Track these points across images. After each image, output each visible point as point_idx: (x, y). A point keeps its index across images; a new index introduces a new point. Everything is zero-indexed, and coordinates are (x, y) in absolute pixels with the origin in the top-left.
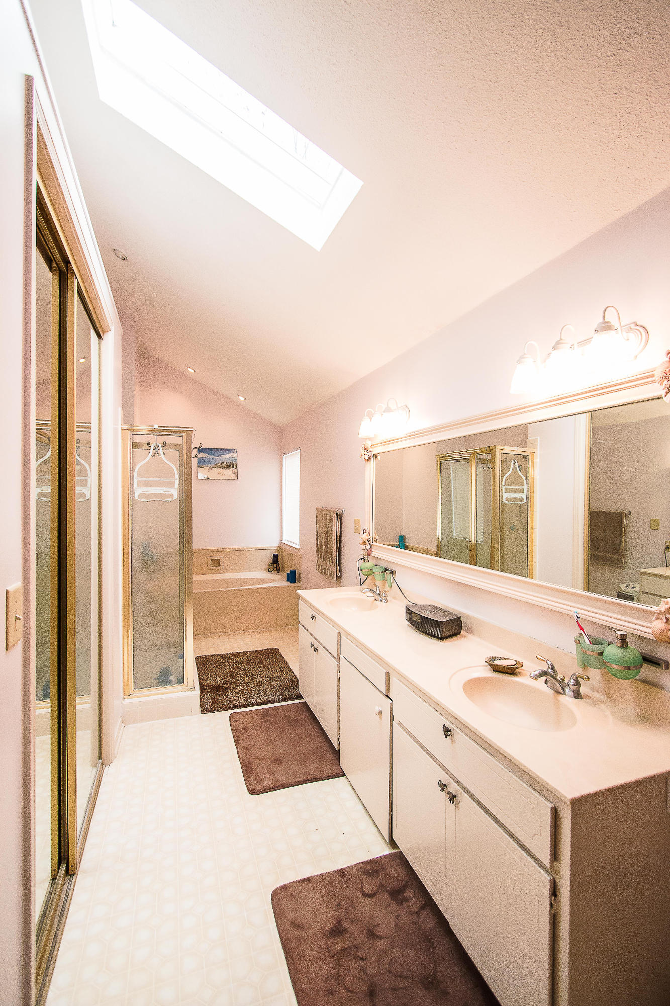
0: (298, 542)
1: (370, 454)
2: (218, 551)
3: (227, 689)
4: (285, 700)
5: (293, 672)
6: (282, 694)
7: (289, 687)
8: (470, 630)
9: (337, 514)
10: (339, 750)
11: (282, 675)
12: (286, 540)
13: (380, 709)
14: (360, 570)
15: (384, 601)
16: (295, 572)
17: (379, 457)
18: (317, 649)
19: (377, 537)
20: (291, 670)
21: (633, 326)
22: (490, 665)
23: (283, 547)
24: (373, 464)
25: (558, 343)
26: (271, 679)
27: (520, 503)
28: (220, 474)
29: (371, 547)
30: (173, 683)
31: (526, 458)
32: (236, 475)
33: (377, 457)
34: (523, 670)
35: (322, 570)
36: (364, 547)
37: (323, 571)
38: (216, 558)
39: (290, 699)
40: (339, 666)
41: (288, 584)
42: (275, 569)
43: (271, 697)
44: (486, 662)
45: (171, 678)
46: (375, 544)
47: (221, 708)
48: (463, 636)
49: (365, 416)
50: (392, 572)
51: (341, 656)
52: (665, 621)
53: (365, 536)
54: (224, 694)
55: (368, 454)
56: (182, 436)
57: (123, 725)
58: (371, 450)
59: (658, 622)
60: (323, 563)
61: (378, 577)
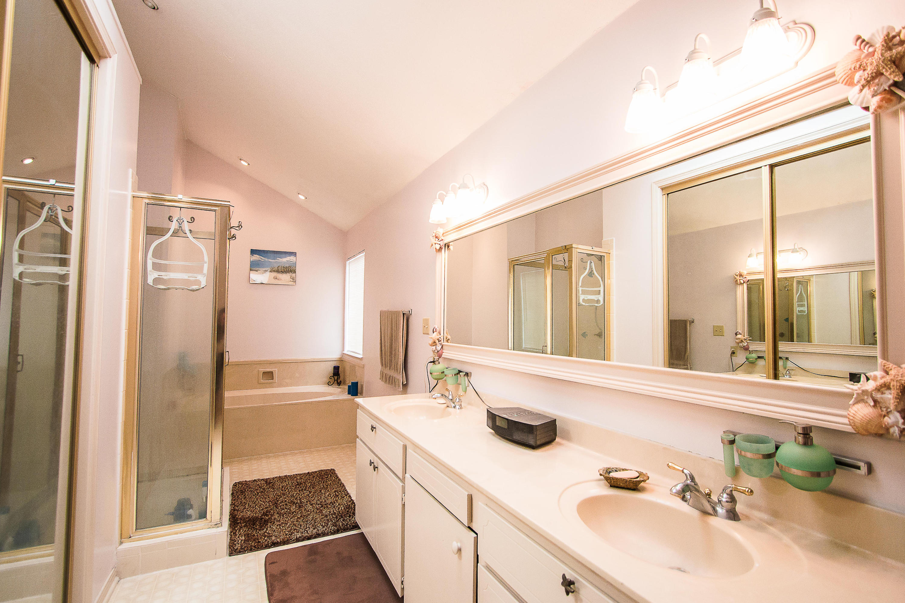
0: (361, 352)
1: (441, 243)
2: (271, 363)
3: (266, 522)
4: (337, 532)
5: (350, 496)
6: (335, 525)
7: (344, 515)
8: (567, 437)
9: (404, 314)
10: (403, 597)
11: (337, 501)
12: (348, 351)
13: (459, 545)
14: (429, 373)
15: (457, 407)
16: (357, 383)
17: (451, 247)
18: (377, 468)
19: (449, 337)
20: (347, 494)
21: (791, 25)
22: (607, 479)
23: (346, 358)
24: (444, 254)
25: (693, 52)
26: (324, 505)
27: (596, 305)
28: (276, 278)
29: (442, 347)
30: (194, 517)
31: (601, 260)
32: (294, 280)
33: (450, 247)
34: (649, 484)
35: (386, 378)
36: (434, 348)
37: (388, 380)
38: (268, 370)
39: (345, 530)
40: (403, 488)
41: (350, 397)
42: (336, 382)
43: (321, 529)
44: (601, 475)
45: (190, 512)
46: (446, 343)
47: (255, 547)
48: (559, 444)
49: (436, 198)
50: (467, 374)
51: (407, 475)
52: (872, 404)
53: (435, 336)
54: (261, 528)
55: (439, 243)
56: (215, 211)
57: (117, 579)
58: (443, 238)
59: (860, 406)
60: (388, 371)
61: (450, 381)
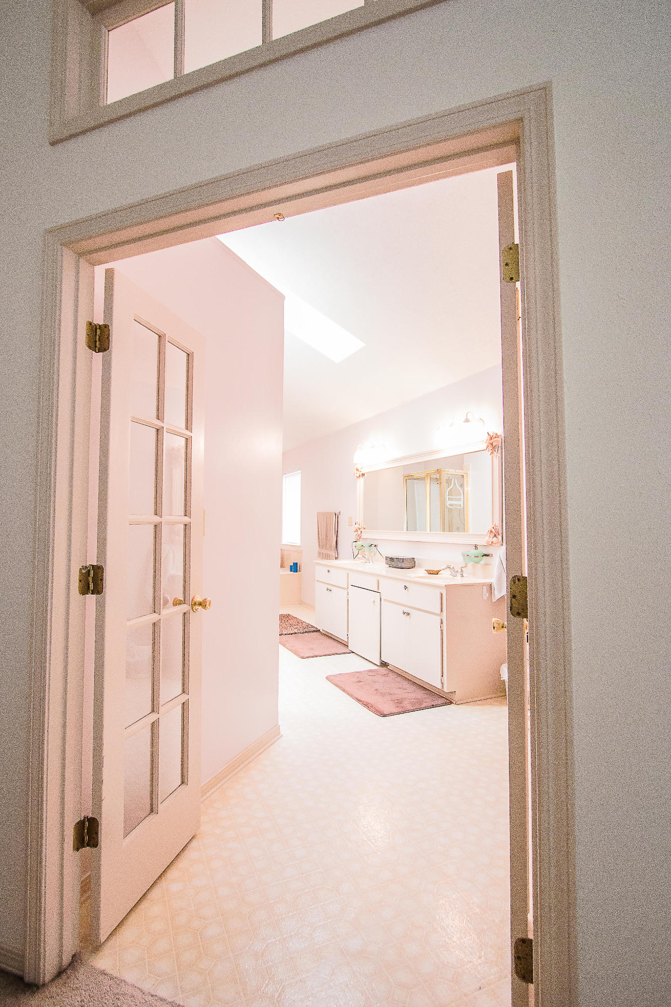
0: (300, 543)
1: (360, 473)
9: (335, 514)
12: (285, 542)
14: (353, 548)
15: (370, 561)
16: (297, 563)
17: (365, 475)
18: (331, 590)
19: (366, 526)
24: (362, 479)
29: (361, 532)
31: (462, 477)
35: (322, 555)
36: (356, 533)
37: (324, 556)
40: (348, 592)
41: (291, 573)
46: (363, 529)
50: (375, 545)
51: (349, 586)
53: (357, 526)
55: (358, 473)
58: (360, 470)
60: (324, 551)
61: (367, 549)
